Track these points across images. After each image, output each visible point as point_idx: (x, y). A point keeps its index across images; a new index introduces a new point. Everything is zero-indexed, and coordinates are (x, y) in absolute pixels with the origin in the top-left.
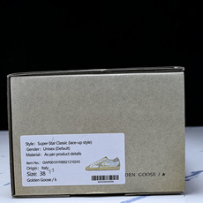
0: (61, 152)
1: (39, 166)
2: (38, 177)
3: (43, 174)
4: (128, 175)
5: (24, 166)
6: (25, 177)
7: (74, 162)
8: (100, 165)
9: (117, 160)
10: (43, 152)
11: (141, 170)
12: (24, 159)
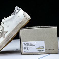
0: (31, 45)
1: (26, 48)
2: (26, 50)
3: (27, 50)
4: (45, 50)
5: (23, 48)
6: (23, 50)
7: (34, 47)
8: (39, 48)
9: (43, 46)
10: (27, 45)
11: (48, 49)
12: (23, 47)
